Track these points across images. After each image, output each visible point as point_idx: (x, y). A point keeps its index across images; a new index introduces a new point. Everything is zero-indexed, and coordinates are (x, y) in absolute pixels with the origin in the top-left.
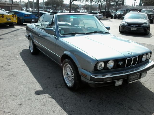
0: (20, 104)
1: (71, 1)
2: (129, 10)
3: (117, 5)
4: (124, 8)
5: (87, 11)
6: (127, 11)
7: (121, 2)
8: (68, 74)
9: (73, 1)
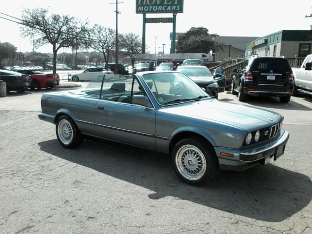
0: (147, 215)
1: (56, 49)
2: (156, 61)
3: (133, 53)
4: (147, 58)
5: (68, 67)
6: (153, 63)
7: (140, 48)
8: (190, 162)
9: (60, 47)
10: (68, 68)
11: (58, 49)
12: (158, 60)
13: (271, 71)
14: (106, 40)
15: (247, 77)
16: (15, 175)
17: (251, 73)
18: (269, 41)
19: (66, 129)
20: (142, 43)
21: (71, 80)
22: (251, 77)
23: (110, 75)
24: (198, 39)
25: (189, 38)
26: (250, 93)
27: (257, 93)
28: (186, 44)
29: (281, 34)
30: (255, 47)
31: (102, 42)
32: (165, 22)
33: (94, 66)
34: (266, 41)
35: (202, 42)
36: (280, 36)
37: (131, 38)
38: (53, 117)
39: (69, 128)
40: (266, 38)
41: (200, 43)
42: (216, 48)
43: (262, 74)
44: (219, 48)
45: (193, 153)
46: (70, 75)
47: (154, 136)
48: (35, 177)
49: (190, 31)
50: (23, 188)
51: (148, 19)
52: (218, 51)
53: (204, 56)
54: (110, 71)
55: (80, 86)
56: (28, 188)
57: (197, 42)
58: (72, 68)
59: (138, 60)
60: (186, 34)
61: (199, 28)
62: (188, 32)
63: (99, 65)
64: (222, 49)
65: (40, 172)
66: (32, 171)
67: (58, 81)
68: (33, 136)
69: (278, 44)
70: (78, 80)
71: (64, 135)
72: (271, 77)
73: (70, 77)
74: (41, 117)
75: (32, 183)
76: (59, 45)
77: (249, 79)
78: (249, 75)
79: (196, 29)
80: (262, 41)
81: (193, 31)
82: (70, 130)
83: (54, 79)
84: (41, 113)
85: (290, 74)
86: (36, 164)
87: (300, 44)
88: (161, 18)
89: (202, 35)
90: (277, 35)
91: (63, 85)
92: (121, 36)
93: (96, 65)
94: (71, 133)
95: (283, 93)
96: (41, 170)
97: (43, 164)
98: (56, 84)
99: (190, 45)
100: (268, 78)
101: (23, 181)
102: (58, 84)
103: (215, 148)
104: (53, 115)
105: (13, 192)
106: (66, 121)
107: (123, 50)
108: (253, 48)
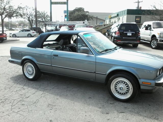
3: (45, 21)
7: (50, 18)
8: (121, 88)
9: (5, 17)
10: (7, 30)
11: (4, 18)
12: (60, 25)
13: (129, 31)
14: (31, 14)
15: (117, 34)
16: (5, 103)
17: (119, 32)
18: (119, 15)
19: (30, 69)
20: (50, 16)
21: (12, 36)
22: (119, 34)
23: (35, 33)
24: (80, 13)
25: (75, 13)
26: (119, 42)
27: (122, 43)
28: (73, 16)
29: (127, 11)
30: (111, 18)
31: (29, 15)
32: (62, 4)
33: (22, 28)
34: (118, 15)
35: (82, 15)
36: (126, 12)
37: (44, 12)
38: (20, 61)
39: (32, 68)
40: (118, 13)
41: (81, 16)
42: (89, 18)
43: (125, 32)
44: (91, 18)
45: (121, 82)
46: (11, 34)
47: (95, 73)
48: (19, 103)
49: (75, 9)
50: (15, 113)
51: (53, 2)
52: (90, 20)
53: (84, 23)
54: (33, 31)
55: (19, 40)
56: (19, 113)
57: (79, 15)
58: (9, 30)
59: (48, 25)
60: (73, 11)
61: (79, 8)
62: (74, 10)
63: (25, 28)
64: (92, 19)
65: (21, 99)
66: (15, 99)
67: (6, 37)
68: (4, 73)
69: (124, 16)
70: (16, 37)
71: (29, 72)
72: (129, 34)
73: (11, 35)
74: (10, 61)
75: (19, 108)
76: (5, 16)
77: (118, 35)
78: (118, 33)
79: (78, 8)
80: (116, 15)
81: (77, 9)
82: (33, 69)
83: (4, 36)
84: (10, 59)
85: (139, 32)
86: (16, 94)
87: (136, 16)
88: (60, 2)
89: (82, 12)
90: (124, 11)
91: (8, 40)
92: (39, 12)
93: (23, 28)
94: (33, 71)
95: (136, 42)
96: (21, 97)
97: (20, 93)
98: (5, 39)
99: (75, 17)
100: (128, 34)
101: (13, 107)
102: (6, 39)
103: (139, 79)
104: (20, 60)
105: (10, 117)
106: (29, 64)
107: (40, 19)
108: (110, 19)
